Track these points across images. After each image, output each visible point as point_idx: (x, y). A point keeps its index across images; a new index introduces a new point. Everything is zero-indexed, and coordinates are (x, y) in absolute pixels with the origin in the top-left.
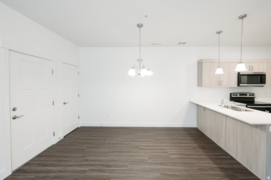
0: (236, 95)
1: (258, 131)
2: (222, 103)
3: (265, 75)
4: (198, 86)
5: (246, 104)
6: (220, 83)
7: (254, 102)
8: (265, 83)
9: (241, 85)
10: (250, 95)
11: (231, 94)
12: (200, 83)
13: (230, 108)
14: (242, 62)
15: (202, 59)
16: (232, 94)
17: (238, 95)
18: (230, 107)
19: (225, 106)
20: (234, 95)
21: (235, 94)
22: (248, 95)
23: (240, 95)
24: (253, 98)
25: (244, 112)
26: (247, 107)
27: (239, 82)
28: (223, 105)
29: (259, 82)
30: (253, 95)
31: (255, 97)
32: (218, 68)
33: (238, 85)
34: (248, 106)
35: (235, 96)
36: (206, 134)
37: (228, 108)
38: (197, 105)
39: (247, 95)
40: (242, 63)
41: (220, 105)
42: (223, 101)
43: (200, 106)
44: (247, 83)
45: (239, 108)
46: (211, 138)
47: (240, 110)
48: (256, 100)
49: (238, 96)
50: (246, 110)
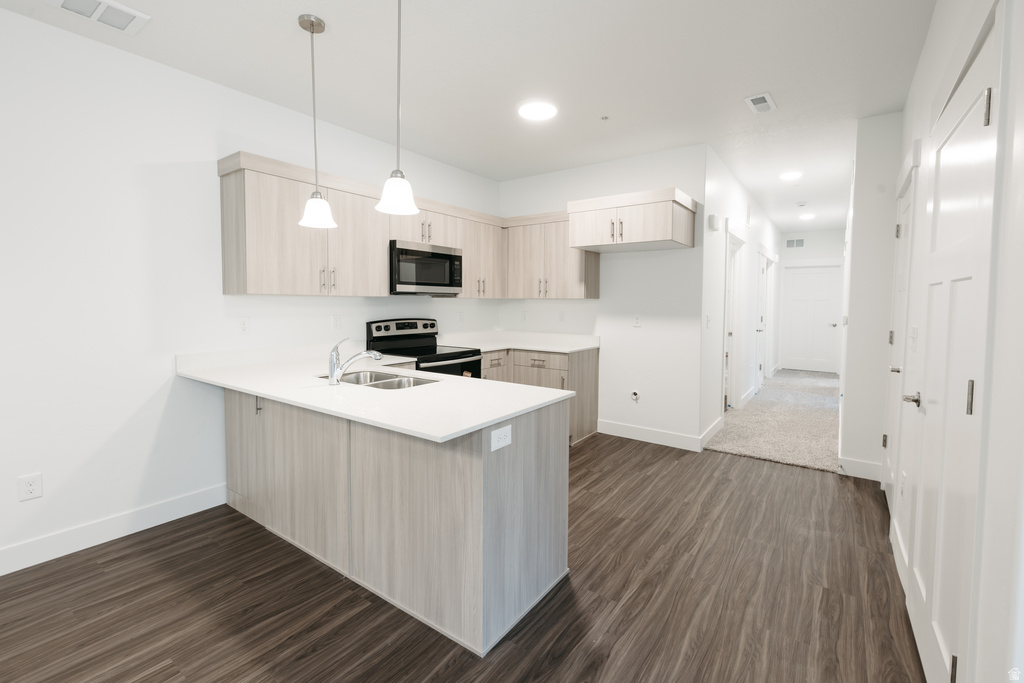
0: (387, 328)
1: (460, 457)
2: (331, 361)
3: (459, 258)
4: (225, 291)
5: (416, 359)
6: (327, 281)
7: (434, 347)
8: (459, 285)
9: (400, 288)
10: (425, 326)
11: (369, 325)
12: (234, 279)
13: (365, 382)
14: (401, 173)
15: (239, 153)
16: (374, 326)
17: (393, 325)
18: (365, 377)
19: (344, 375)
20: (379, 329)
21: (382, 325)
22: (420, 324)
23: (399, 327)
24: (433, 336)
25: (412, 388)
26: (418, 368)
27: (394, 279)
28: (338, 373)
29: (447, 282)
30: (433, 326)
31: (437, 333)
32: (312, 197)
33: (393, 290)
34: (422, 365)
35: (383, 333)
36: (269, 527)
37: (357, 381)
38: (224, 389)
39: (416, 328)
40: (403, 177)
41: (327, 373)
42: (338, 355)
43: (240, 393)
44: (417, 284)
45: (397, 376)
46: (293, 535)
47: (399, 385)
48: (440, 342)
49: (393, 332)
50: (418, 382)
